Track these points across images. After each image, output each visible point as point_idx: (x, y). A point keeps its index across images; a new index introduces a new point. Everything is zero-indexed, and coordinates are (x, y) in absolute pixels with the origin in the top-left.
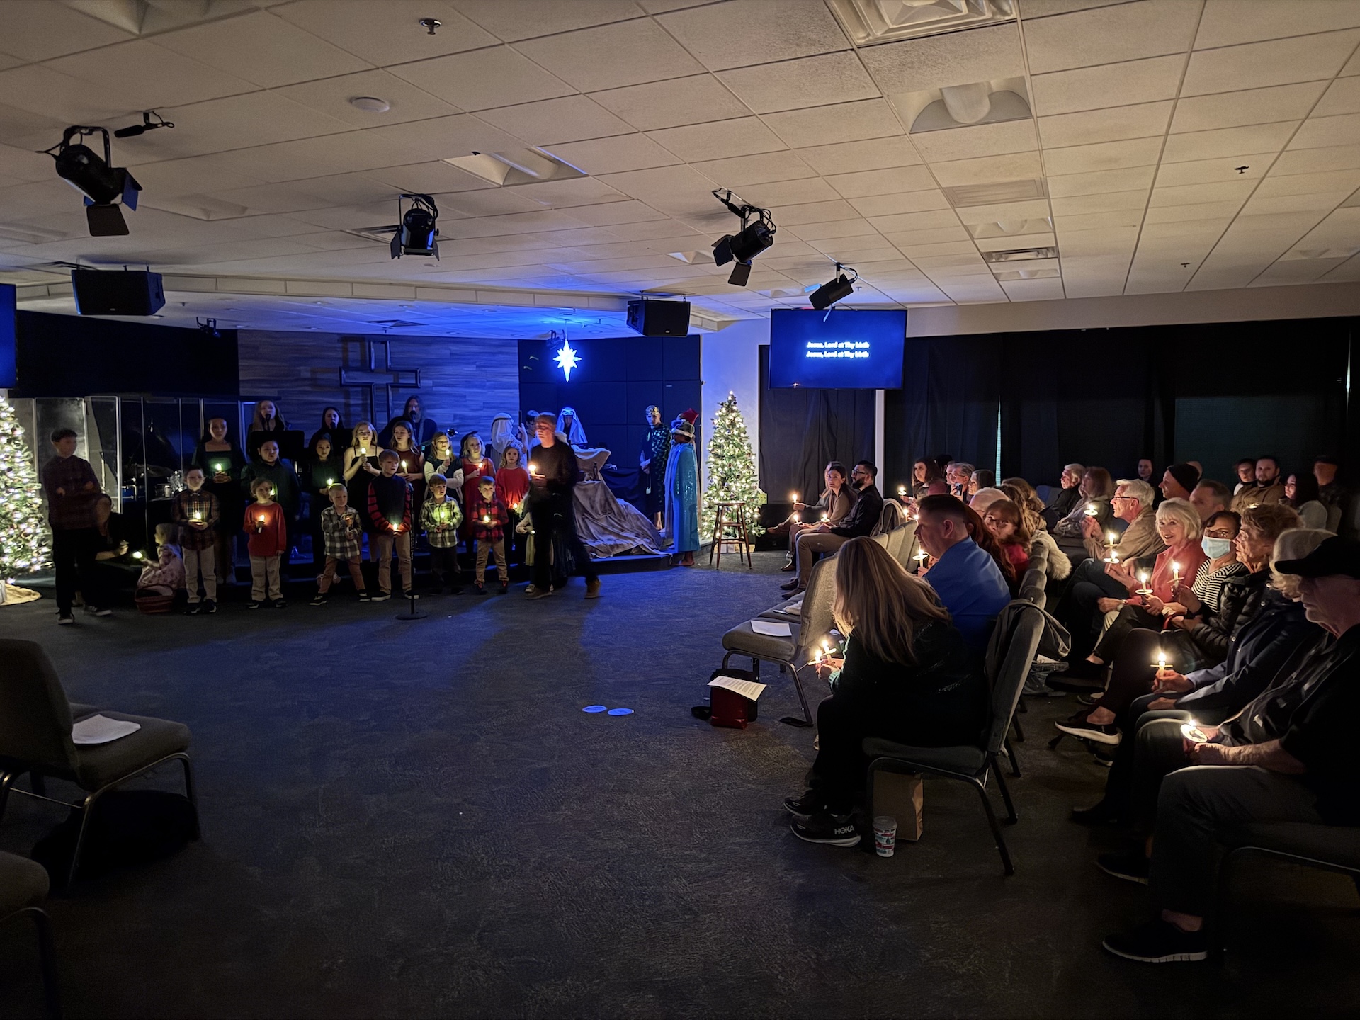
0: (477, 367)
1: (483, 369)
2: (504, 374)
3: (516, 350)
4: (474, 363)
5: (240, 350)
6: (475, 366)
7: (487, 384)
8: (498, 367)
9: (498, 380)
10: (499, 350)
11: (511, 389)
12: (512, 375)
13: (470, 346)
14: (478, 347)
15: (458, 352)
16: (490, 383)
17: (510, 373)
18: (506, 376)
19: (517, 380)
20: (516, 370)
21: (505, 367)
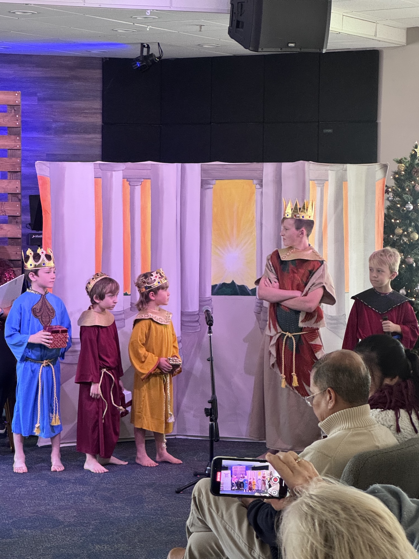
0: (39, 100)
1: (49, 102)
2: (79, 111)
3: (98, 74)
4: (35, 94)
6: (36, 98)
7: (54, 126)
8: (72, 100)
9: (70, 120)
10: (73, 73)
11: (90, 133)
12: (91, 113)
13: (29, 69)
14: (40, 69)
15: (11, 77)
16: (58, 124)
17: (89, 109)
18: (82, 113)
19: (98, 120)
20: (98, 105)
21: (81, 101)
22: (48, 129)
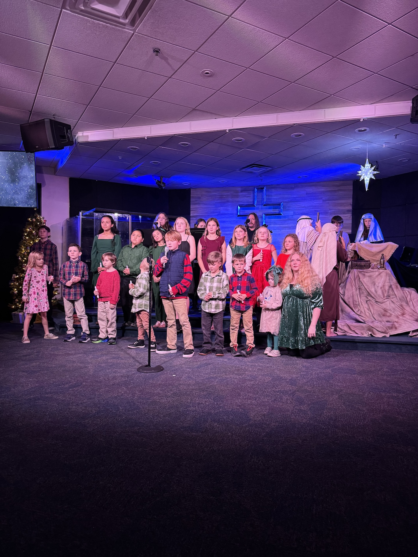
1: (327, 202)
2: (341, 205)
3: (350, 188)
5: (192, 200)
7: (329, 212)
8: (338, 200)
9: (337, 209)
10: (339, 188)
11: (346, 214)
12: (347, 205)
13: (319, 188)
14: (325, 187)
15: (311, 192)
16: (331, 211)
17: (346, 203)
18: (343, 205)
19: (350, 208)
20: (351, 201)
21: (343, 200)
22: (327, 213)
